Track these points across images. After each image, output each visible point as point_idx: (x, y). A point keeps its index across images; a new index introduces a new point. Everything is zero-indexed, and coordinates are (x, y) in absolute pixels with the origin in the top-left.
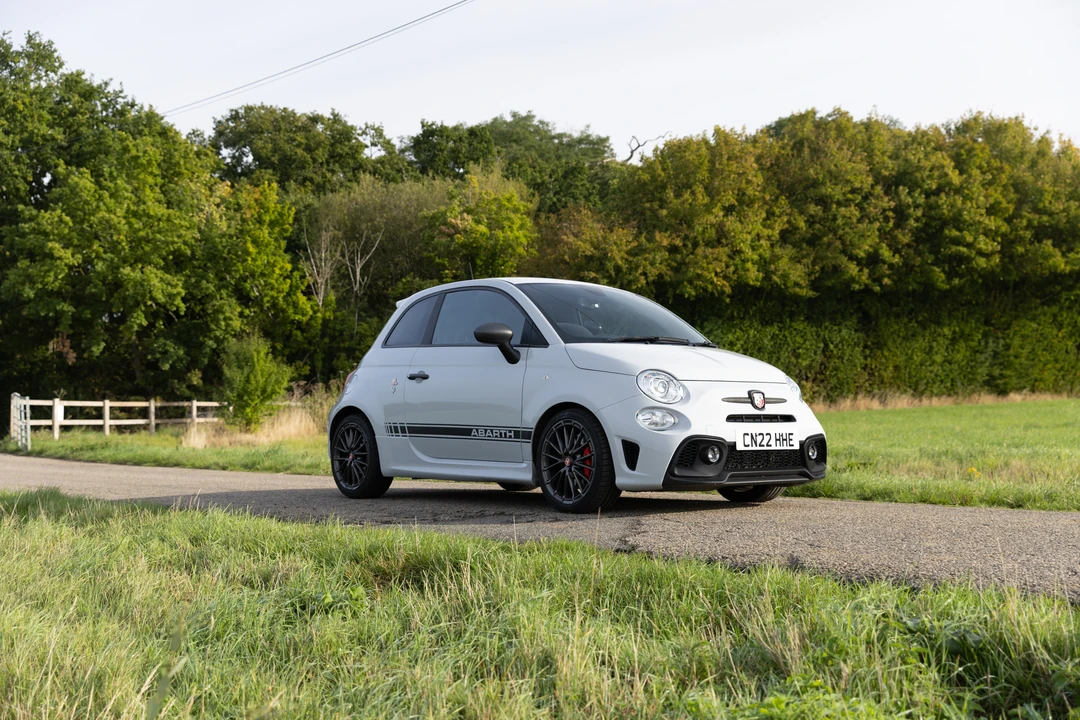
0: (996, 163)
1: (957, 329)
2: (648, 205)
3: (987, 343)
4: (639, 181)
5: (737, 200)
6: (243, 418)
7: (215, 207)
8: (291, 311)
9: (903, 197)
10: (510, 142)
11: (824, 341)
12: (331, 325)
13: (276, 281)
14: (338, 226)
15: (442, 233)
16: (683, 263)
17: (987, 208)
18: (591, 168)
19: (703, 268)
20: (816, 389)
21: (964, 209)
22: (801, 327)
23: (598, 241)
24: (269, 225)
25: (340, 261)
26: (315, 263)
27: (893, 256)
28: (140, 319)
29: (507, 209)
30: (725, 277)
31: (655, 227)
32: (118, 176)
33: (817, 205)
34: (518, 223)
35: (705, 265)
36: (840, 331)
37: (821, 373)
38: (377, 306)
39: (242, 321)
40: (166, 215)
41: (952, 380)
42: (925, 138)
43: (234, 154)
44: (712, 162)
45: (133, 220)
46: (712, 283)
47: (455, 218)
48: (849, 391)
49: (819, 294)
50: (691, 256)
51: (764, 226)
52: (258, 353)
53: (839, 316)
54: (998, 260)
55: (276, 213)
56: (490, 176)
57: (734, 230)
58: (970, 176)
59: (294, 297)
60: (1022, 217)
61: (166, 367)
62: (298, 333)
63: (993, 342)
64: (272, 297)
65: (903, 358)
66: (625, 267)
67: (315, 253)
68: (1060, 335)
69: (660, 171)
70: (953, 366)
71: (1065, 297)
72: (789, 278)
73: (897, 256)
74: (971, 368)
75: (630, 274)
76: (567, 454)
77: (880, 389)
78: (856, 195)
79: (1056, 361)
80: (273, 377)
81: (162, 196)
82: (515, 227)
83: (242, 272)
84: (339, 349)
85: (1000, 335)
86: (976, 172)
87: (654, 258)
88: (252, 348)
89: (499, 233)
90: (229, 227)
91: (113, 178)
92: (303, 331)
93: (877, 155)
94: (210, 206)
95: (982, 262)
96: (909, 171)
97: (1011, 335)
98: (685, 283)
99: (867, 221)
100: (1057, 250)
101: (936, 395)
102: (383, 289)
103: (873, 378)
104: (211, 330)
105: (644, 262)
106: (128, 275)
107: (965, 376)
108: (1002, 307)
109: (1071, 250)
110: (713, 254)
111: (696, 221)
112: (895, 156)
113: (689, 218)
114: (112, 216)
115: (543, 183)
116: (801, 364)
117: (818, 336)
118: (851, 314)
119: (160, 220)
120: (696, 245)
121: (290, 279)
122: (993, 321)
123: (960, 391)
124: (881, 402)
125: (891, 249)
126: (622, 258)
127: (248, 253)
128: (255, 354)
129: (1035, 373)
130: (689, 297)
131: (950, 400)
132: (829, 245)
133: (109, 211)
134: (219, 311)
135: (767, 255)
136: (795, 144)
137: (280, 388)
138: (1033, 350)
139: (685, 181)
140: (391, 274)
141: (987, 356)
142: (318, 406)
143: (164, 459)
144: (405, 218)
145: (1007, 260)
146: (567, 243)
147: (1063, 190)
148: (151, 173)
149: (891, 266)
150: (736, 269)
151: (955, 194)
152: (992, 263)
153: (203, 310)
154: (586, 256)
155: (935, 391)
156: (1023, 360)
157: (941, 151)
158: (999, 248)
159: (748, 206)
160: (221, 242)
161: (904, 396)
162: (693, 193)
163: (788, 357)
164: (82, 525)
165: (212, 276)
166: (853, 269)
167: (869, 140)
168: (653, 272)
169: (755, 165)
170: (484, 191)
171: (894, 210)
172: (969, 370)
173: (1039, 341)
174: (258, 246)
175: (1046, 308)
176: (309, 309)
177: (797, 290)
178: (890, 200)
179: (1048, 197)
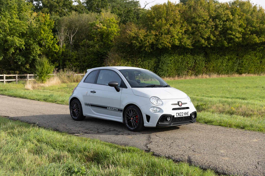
0: (242, 13)
1: (230, 57)
2: (149, 23)
3: (237, 61)
4: (147, 16)
5: (173, 22)
6: (41, 79)
7: (33, 20)
8: (53, 49)
9: (217, 22)
10: (112, 2)
11: (195, 60)
12: (64, 53)
13: (49, 40)
14: (66, 25)
15: (94, 28)
16: (158, 39)
17: (239, 26)
18: (134, 10)
19: (164, 41)
20: (192, 72)
21: (233, 26)
22: (189, 56)
23: (136, 33)
24: (47, 26)
25: (66, 35)
26: (60, 36)
27: (214, 38)
28: (12, 50)
29: (112, 22)
30: (170, 43)
31: (151, 29)
32: (6, 11)
33: (194, 24)
34: (115, 26)
35: (164, 40)
36: (199, 57)
37: (194, 68)
38: (76, 47)
39: (40, 51)
40: (19, 22)
41: (228, 70)
42: (223, 6)
43: (37, 3)
44: (167, 12)
45: (10, 23)
46: (166, 44)
47: (98, 24)
48: (201, 73)
49: (193, 48)
50: (161, 37)
51: (180, 29)
52: (45, 62)
53: (199, 53)
54: (241, 39)
55: (49, 22)
56: (107, 13)
57: (172, 30)
58: (235, 17)
59: (54, 45)
60: (248, 28)
61: (20, 63)
62: (55, 55)
63: (239, 60)
64: (48, 45)
65: (215, 64)
66: (143, 40)
67: (60, 33)
68: (256, 59)
69: (153, 14)
70: (228, 67)
71: (258, 49)
72: (186, 43)
73: (215, 38)
74: (233, 67)
75: (145, 42)
76: (132, 117)
77: (209, 73)
78: (205, 21)
79: (255, 66)
80: (49, 69)
81: (18, 16)
82: (114, 27)
83: (40, 38)
84: (66, 59)
85: (241, 59)
86: (237, 16)
87: (151, 37)
88: (43, 61)
89: (110, 29)
90: (36, 26)
91: (4, 12)
92: (57, 54)
93: (211, 11)
94: (31, 19)
95: (237, 40)
96: (219, 15)
97: (244, 59)
98: (159, 44)
99: (207, 28)
100: (257, 37)
101: (224, 74)
102: (78, 43)
103: (207, 70)
104: (32, 54)
105: (148, 39)
106: (9, 38)
107: (231, 70)
108: (242, 51)
109: (260, 37)
110: (166, 37)
111: (162, 28)
112: (215, 11)
113: (160, 27)
114: (5, 22)
115: (121, 14)
116: (189, 66)
117: (193, 58)
118: (202, 53)
119: (17, 23)
120: (162, 34)
121: (53, 40)
122: (239, 55)
123: (230, 73)
124: (209, 76)
125: (213, 36)
126: (142, 38)
127: (42, 33)
128: (44, 62)
129: (249, 69)
130: (160, 48)
131: (227, 75)
132: (197, 34)
133: (3, 21)
134: (34, 48)
135: (181, 37)
136: (189, 7)
137: (51, 72)
138: (249, 63)
139: (160, 17)
140: (80, 39)
141: (237, 64)
142: (61, 75)
143: (22, 96)
144: (84, 24)
145: (243, 39)
146: (127, 33)
147: (259, 21)
148: (15, 10)
149: (213, 40)
150: (173, 41)
151: (231, 21)
152: (240, 40)
153: (29, 48)
154: (133, 36)
155: (223, 73)
156: (246, 65)
157: (228, 9)
158: (242, 36)
159: (176, 24)
160: (34, 30)
161: (215, 74)
162: (162, 20)
163: (185, 64)
164: (7, 130)
165: (32, 39)
166: (203, 41)
167: (209, 6)
168: (151, 41)
169: (178, 13)
170: (105, 17)
171: (215, 26)
172: (232, 68)
173: (250, 60)
174: (44, 31)
175: (253, 52)
176: (58, 48)
177: (188, 46)
178: (214, 23)
179: (255, 23)
